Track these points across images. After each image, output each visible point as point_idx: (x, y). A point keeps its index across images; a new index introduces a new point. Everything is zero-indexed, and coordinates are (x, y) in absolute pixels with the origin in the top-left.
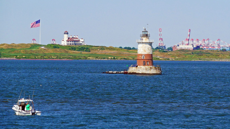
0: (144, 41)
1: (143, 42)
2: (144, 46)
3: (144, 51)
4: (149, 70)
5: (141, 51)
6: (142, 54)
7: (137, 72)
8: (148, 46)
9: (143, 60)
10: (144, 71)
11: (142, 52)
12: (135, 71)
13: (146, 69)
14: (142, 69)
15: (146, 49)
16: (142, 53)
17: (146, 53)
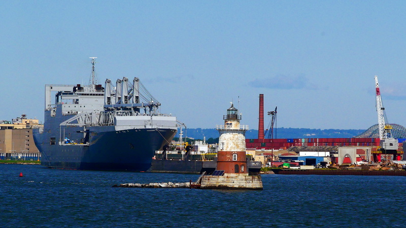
0: (233, 128)
1: (231, 129)
2: (236, 136)
3: (236, 147)
4: (251, 182)
5: (230, 146)
6: (232, 152)
7: (230, 185)
8: (241, 137)
9: (234, 163)
10: (243, 184)
11: (231, 148)
12: (224, 184)
13: (246, 180)
14: (238, 180)
15: (240, 142)
16: (232, 150)
17: (239, 150)
